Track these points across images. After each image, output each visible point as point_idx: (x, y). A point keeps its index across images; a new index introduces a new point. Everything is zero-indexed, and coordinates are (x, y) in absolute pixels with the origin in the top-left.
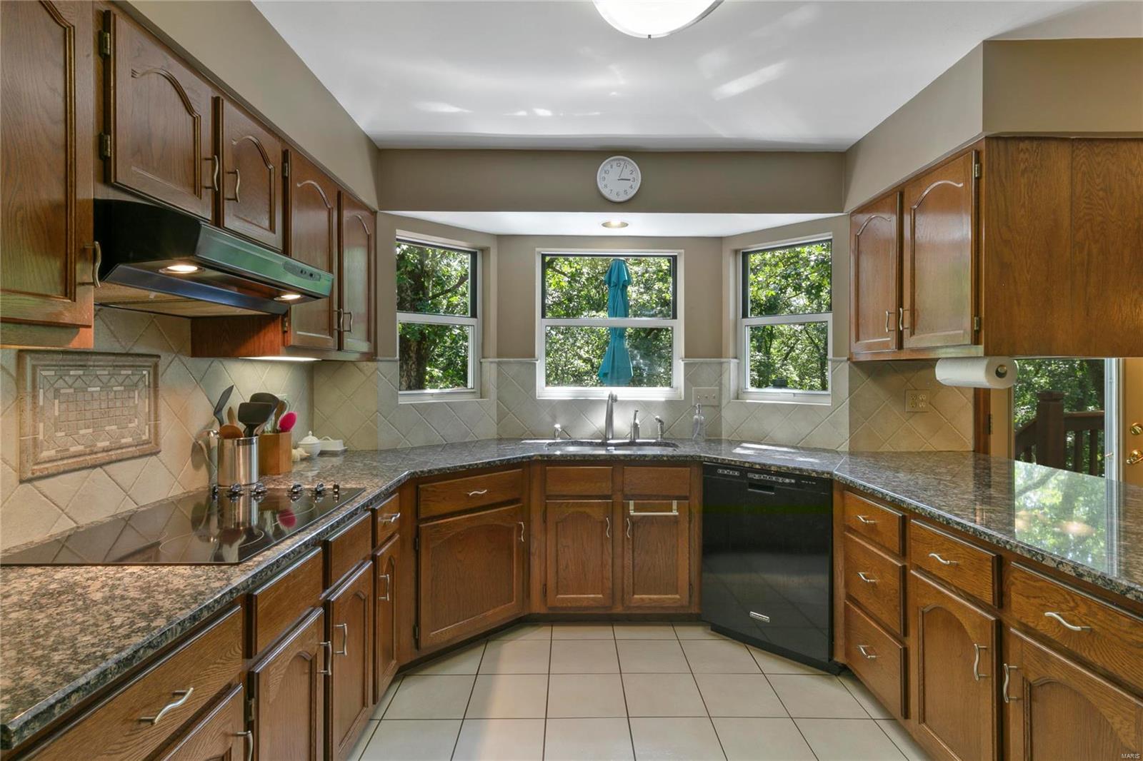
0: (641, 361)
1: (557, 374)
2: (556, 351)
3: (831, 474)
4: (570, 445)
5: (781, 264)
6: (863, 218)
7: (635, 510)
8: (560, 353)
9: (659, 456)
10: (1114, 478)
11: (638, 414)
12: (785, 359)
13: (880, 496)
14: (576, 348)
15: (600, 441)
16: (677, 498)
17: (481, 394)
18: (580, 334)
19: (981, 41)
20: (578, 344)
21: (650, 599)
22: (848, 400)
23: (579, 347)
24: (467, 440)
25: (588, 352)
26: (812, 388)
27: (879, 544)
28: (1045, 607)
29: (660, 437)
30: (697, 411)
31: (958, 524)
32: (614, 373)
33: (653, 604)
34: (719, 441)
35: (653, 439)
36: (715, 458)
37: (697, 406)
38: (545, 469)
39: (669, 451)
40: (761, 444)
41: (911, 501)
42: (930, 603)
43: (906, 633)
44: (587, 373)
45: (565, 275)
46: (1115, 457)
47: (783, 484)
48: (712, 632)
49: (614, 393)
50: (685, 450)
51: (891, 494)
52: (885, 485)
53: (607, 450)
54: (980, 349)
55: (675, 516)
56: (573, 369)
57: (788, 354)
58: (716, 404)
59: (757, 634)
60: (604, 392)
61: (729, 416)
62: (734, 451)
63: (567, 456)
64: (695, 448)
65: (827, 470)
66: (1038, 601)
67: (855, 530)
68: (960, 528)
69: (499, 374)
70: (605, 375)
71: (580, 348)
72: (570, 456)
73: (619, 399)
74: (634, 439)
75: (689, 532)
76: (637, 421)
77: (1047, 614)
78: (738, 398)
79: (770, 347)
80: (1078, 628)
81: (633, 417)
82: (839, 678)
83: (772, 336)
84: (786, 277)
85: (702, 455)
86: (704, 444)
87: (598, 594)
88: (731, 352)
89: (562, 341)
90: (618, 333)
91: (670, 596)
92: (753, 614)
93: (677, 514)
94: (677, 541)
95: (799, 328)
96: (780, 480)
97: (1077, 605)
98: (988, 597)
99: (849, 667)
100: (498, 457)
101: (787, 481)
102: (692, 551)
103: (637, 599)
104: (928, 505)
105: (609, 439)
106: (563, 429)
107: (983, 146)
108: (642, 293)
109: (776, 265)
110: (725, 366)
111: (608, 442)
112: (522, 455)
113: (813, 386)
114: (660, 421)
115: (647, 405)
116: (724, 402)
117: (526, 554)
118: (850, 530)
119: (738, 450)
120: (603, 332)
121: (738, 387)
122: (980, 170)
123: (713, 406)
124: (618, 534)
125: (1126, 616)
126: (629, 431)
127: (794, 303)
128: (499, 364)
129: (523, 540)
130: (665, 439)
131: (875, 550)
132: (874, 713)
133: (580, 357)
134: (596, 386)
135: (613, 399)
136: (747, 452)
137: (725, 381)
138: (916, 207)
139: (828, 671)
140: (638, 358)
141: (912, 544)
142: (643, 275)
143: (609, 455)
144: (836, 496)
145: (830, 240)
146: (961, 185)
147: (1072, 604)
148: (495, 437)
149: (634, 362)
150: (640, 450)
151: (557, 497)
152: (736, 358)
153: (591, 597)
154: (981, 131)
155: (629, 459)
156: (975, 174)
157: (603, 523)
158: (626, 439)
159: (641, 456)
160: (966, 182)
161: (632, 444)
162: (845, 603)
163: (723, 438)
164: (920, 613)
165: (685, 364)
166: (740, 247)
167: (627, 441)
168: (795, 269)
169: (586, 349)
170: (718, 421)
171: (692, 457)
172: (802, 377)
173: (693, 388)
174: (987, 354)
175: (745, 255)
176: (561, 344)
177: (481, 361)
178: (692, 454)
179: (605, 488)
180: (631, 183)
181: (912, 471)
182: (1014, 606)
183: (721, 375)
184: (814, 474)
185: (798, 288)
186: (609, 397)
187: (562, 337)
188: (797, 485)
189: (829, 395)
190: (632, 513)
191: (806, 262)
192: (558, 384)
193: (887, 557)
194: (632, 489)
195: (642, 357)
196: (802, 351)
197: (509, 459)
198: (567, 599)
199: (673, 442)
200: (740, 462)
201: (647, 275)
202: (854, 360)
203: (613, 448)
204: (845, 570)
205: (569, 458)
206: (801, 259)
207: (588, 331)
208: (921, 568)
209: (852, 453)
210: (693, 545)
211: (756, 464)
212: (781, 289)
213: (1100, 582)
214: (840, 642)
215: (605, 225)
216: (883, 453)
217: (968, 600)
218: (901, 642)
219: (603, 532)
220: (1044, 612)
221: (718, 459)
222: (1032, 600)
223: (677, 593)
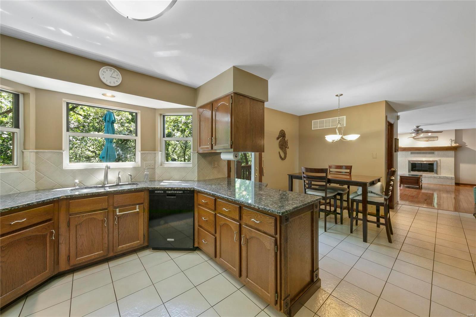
0: (121, 152)
1: (76, 158)
2: (76, 147)
3: (194, 188)
4: (84, 189)
5: (172, 122)
6: (201, 110)
7: (119, 212)
8: (78, 148)
9: (130, 189)
10: (253, 181)
11: (120, 173)
12: (173, 152)
13: (209, 193)
14: (87, 147)
15: (101, 185)
16: (139, 204)
17: (23, 168)
18: (89, 141)
19: (232, 66)
20: (88, 145)
21: (126, 246)
22: (197, 165)
23: (88, 146)
24: (11, 193)
25: (93, 148)
26: (181, 161)
27: (208, 208)
28: (251, 218)
29: (130, 181)
30: (146, 171)
31: (230, 199)
32: (107, 157)
33: (128, 248)
34: (155, 181)
35: (128, 182)
36: (154, 187)
37: (146, 169)
38: (69, 202)
39: (134, 187)
40: (170, 180)
41: (217, 194)
42: (222, 223)
43: (216, 233)
44: (93, 157)
45: (81, 115)
46: (253, 176)
47: (179, 193)
48: (153, 250)
49: (109, 165)
50: (141, 186)
51: (212, 192)
52: (210, 190)
53: (105, 189)
54: (233, 149)
55: (138, 211)
56: (86, 155)
57: (174, 151)
58: (153, 167)
59: (170, 246)
60: (103, 165)
61: (158, 171)
62: (161, 184)
63: (82, 194)
64: (145, 184)
65: (192, 187)
66: (250, 217)
67: (201, 205)
68: (231, 200)
69: (37, 158)
70: (103, 158)
71: (90, 147)
72: (84, 194)
73: (111, 167)
74: (118, 183)
75: (144, 216)
76: (120, 176)
77: (252, 220)
78: (161, 165)
79: (168, 148)
80: (259, 222)
81: (118, 174)
82: (196, 251)
83: (169, 145)
84: (174, 126)
85: (149, 187)
86: (149, 182)
87: (101, 251)
88: (159, 149)
89: (79, 143)
90: (110, 141)
91: (135, 242)
92: (168, 239)
93: (139, 210)
94: (139, 220)
95: (177, 143)
96: (178, 192)
97: (258, 216)
98: (238, 218)
99: (199, 247)
100: (36, 200)
101: (180, 192)
102: (145, 223)
103: (120, 248)
104: (222, 194)
105: (106, 184)
106: (80, 182)
107: (233, 95)
108: (119, 127)
109: (171, 122)
110: (157, 154)
111: (105, 185)
112: (53, 197)
113: (182, 160)
114: (130, 175)
115: (124, 169)
116: (156, 167)
117: (56, 244)
118: (199, 205)
119: (162, 184)
120: (101, 141)
121: (161, 162)
122: (232, 101)
123: (152, 168)
124: (111, 223)
125: (268, 217)
126: (116, 180)
127: (176, 135)
128: (37, 153)
129: (54, 239)
130: (132, 182)
131: (207, 210)
132: (206, 259)
133: (89, 150)
134: (97, 162)
135: (108, 168)
136: (165, 184)
137: (156, 159)
138: (216, 109)
139: (192, 250)
140: (120, 151)
141: (217, 206)
142: (120, 120)
143: (106, 191)
144: (195, 195)
145: (192, 115)
146: (228, 104)
147: (257, 216)
148: (35, 189)
149: (118, 152)
150: (121, 188)
151: (76, 214)
152: (161, 151)
153: (97, 254)
154: (233, 90)
155: (116, 192)
156: (231, 102)
157: (103, 221)
158: (114, 183)
159: (122, 190)
160: (229, 104)
161: (117, 185)
162: (198, 228)
163: (156, 179)
164: (220, 226)
165: (141, 153)
166: (162, 113)
167: (115, 184)
168: (177, 124)
169: (93, 147)
170: (154, 173)
171: (145, 188)
172: (178, 157)
173: (144, 162)
174: (234, 151)
175: (164, 116)
176: (79, 145)
177: (23, 151)
178: (145, 187)
179: (105, 205)
180: (116, 79)
181: (215, 185)
182: (244, 219)
183: (155, 157)
184: (189, 189)
185: (178, 130)
186: (106, 167)
187: (79, 142)
188: (184, 193)
189: (191, 163)
190: (118, 214)
191: (181, 122)
192: (77, 162)
193: (210, 211)
194: (118, 204)
195: (122, 150)
196: (178, 150)
197: (43, 200)
198: (83, 258)
199: (136, 183)
200: (164, 188)
201: (122, 120)
202: (199, 152)
203: (108, 188)
204: (198, 217)
205: (83, 195)
206: (179, 121)
207: (94, 140)
208: (220, 213)
209: (198, 181)
210: (145, 220)
211: (169, 188)
212: (173, 130)
213: (263, 209)
214: (196, 240)
215: (103, 95)
216: (206, 180)
217: (232, 220)
218: (214, 236)
219: (103, 224)
220: (251, 219)
221: (155, 187)
222: (248, 217)
223: (138, 240)
